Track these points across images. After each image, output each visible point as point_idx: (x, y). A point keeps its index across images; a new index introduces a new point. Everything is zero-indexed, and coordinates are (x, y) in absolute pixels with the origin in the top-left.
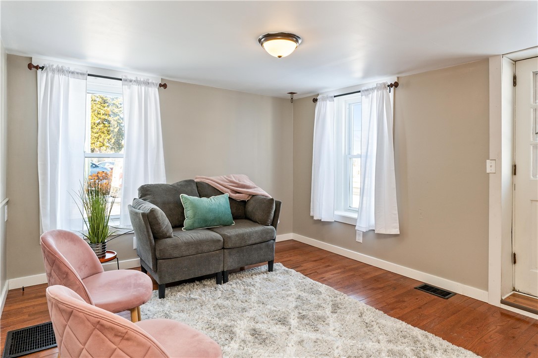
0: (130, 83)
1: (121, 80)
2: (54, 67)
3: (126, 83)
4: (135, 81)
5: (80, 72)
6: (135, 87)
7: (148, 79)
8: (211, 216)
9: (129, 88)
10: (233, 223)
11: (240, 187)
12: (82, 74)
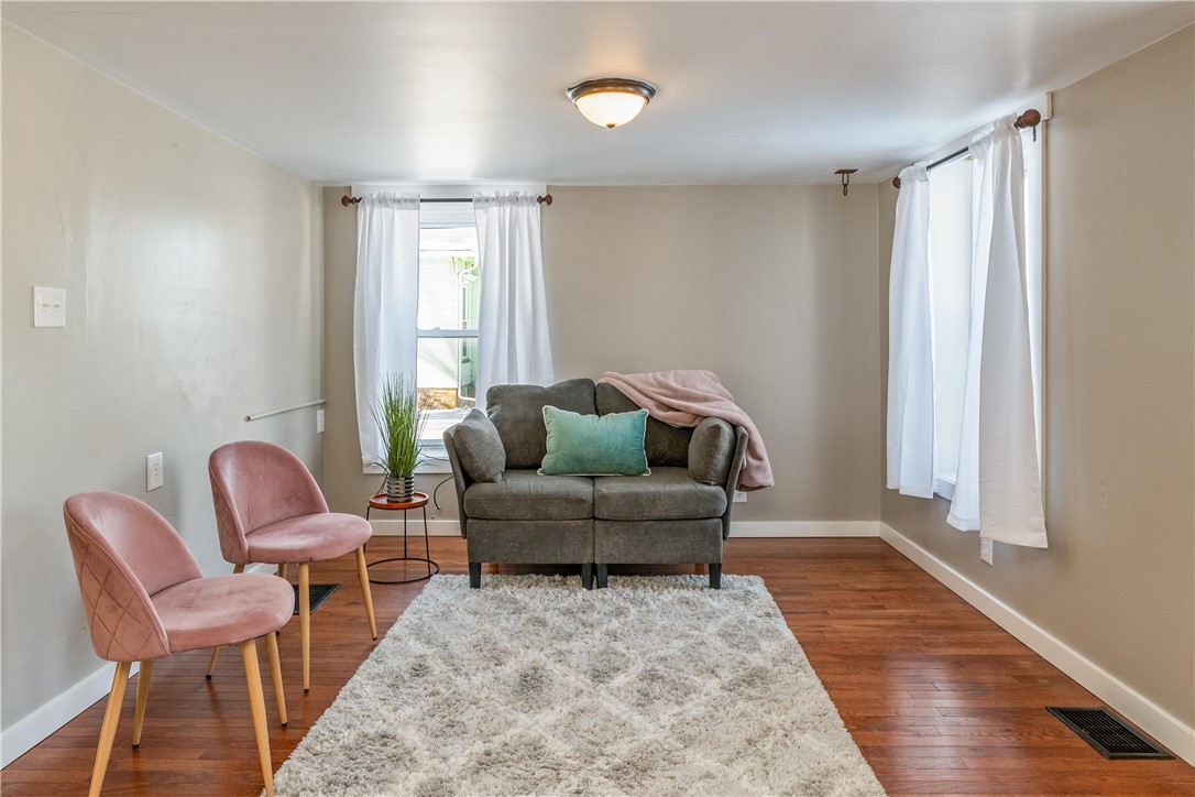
0: (487, 204)
1: (471, 200)
2: (375, 196)
3: (479, 204)
4: (493, 199)
5: (410, 197)
6: (494, 210)
7: (518, 193)
8: (588, 452)
9: (486, 213)
10: (645, 471)
11: (677, 398)
12: (412, 201)
